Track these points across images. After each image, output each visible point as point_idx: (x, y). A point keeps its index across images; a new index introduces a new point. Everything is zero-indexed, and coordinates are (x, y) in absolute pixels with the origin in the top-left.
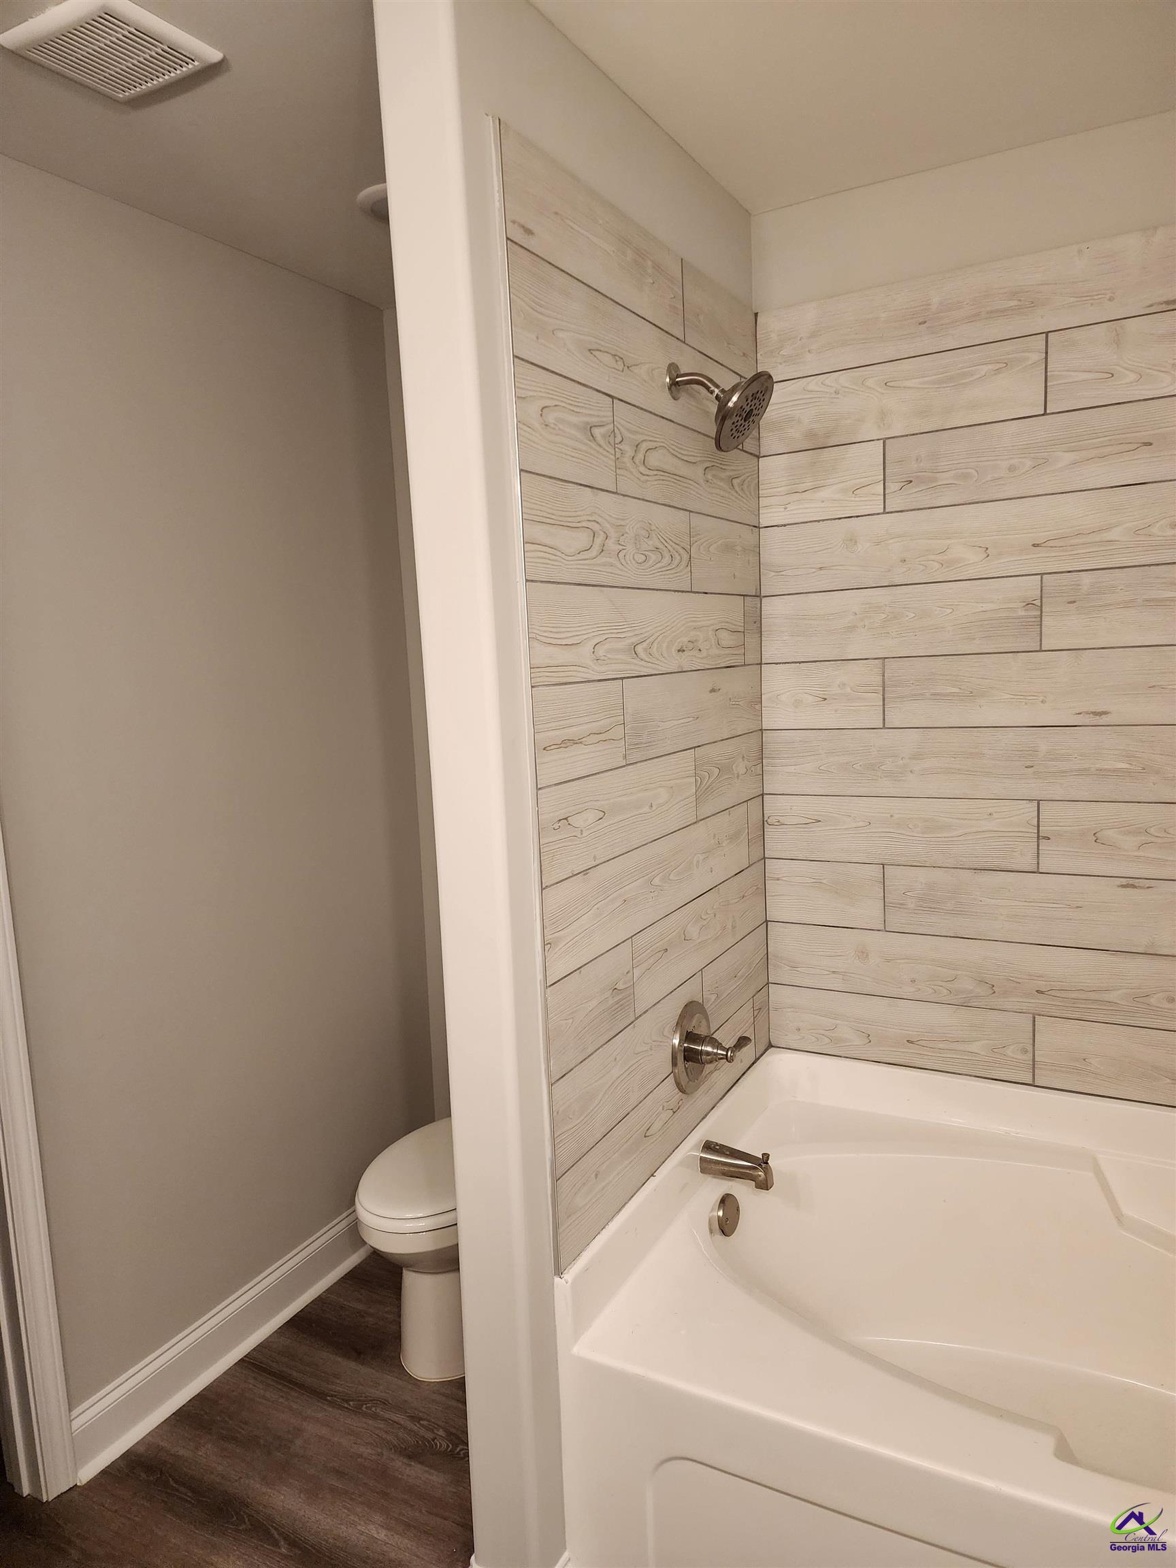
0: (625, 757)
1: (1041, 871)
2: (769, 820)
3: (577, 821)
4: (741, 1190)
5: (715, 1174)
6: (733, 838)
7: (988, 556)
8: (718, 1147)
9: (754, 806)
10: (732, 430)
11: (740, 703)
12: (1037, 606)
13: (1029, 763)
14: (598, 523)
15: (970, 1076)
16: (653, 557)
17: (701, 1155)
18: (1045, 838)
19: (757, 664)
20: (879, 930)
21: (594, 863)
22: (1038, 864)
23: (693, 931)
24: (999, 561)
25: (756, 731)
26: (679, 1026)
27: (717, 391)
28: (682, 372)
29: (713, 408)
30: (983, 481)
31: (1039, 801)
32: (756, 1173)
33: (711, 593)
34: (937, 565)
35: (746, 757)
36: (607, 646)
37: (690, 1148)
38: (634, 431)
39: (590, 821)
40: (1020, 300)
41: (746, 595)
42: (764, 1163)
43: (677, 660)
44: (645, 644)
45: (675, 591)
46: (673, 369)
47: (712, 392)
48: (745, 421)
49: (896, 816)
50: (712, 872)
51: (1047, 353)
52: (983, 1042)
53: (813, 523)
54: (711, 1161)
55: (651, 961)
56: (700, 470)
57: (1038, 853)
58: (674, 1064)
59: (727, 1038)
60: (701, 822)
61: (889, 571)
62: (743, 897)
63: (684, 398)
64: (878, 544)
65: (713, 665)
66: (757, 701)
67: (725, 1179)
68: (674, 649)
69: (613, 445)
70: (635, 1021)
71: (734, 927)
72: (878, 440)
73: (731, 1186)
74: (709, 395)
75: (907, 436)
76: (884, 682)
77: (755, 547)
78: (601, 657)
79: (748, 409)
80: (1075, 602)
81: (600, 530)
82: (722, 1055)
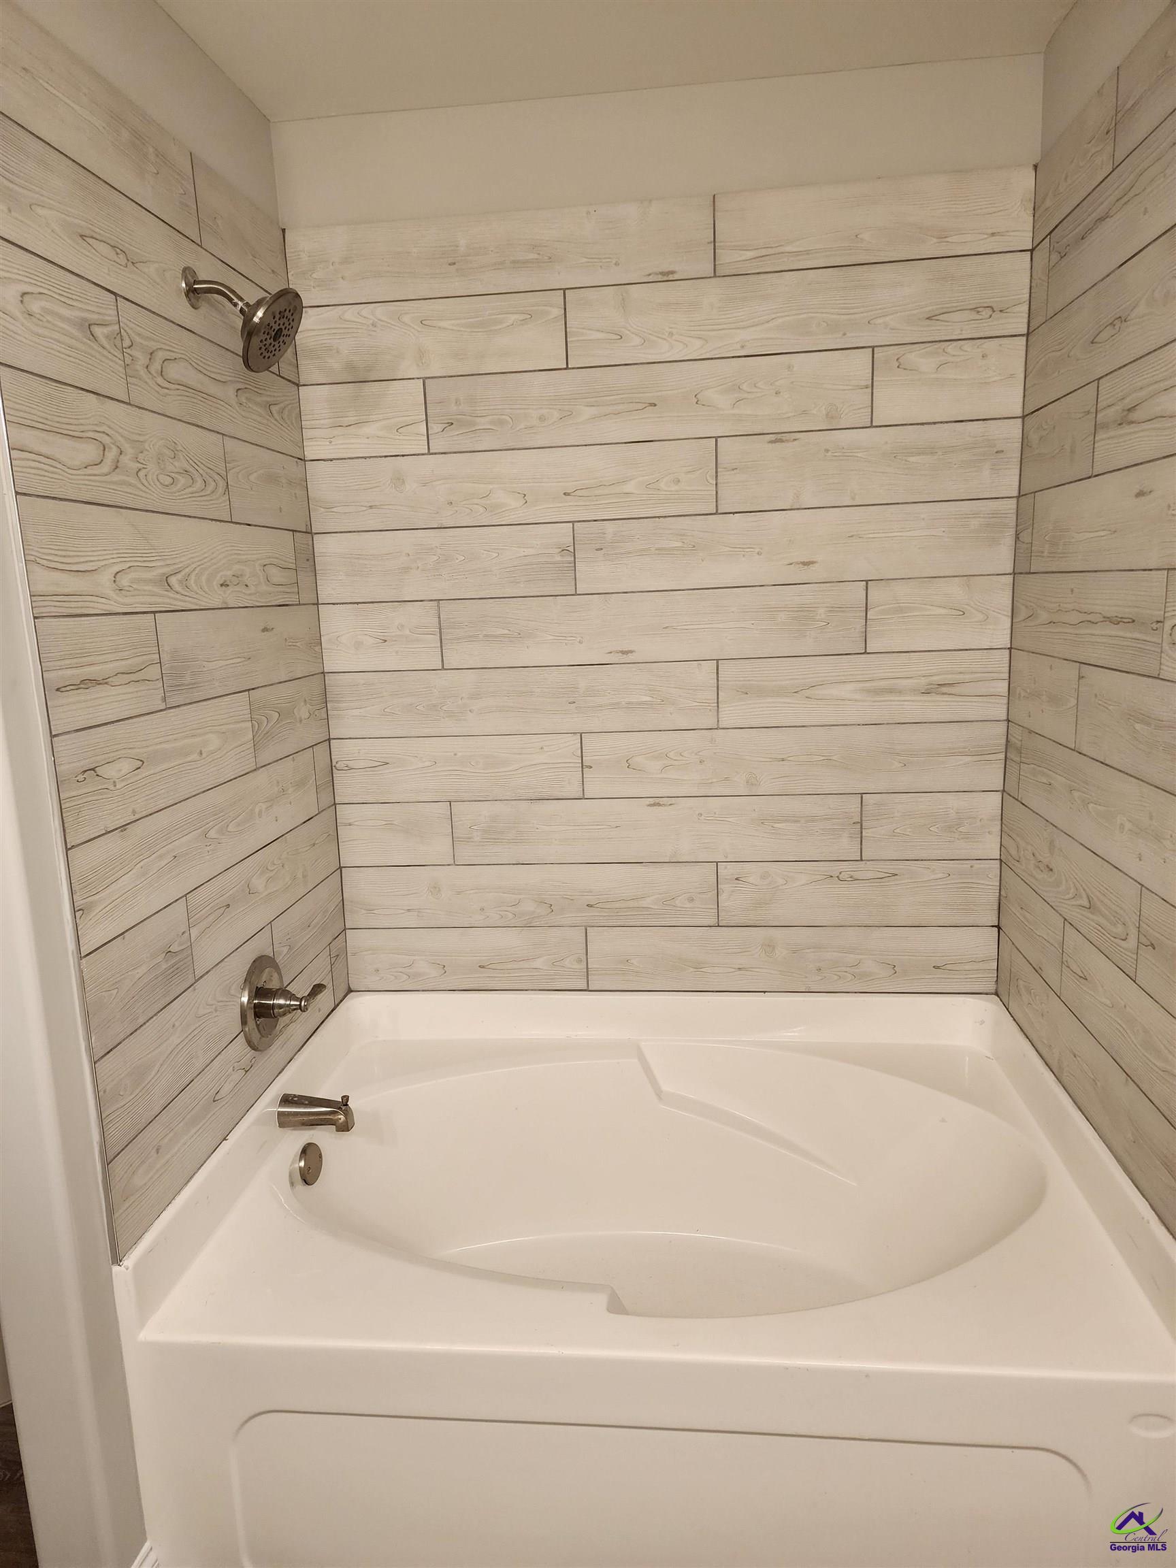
0: (164, 699)
1: (586, 797)
2: (337, 766)
3: (108, 771)
4: (323, 1137)
5: (294, 1126)
6: (300, 784)
7: (526, 502)
8: (296, 1099)
9: (321, 750)
10: (260, 349)
11: (298, 644)
12: (571, 551)
13: (571, 700)
14: (107, 435)
15: (535, 990)
16: (182, 480)
17: (279, 1110)
18: (587, 767)
19: (314, 604)
20: (449, 865)
21: (133, 818)
22: (583, 790)
23: (259, 883)
24: (537, 508)
25: (318, 674)
26: (248, 983)
27: (240, 304)
28: (200, 279)
29: (239, 322)
30: (518, 429)
31: (581, 734)
32: (336, 1117)
33: (256, 526)
34: (482, 510)
35: (308, 701)
36: (133, 575)
37: (268, 1104)
38: (147, 337)
39: (123, 772)
40: (539, 254)
41: (296, 531)
42: (344, 1105)
43: (220, 595)
44: (179, 576)
45: (212, 520)
46: (187, 272)
47: (235, 305)
48: (274, 340)
49: (460, 754)
50: (277, 820)
51: (565, 309)
52: (545, 958)
53: (360, 460)
54: (289, 1114)
55: (211, 918)
56: (231, 391)
57: (583, 781)
58: (244, 1022)
59: (301, 988)
60: (261, 769)
61: (438, 513)
62: (314, 845)
63: (204, 308)
64: (425, 485)
65: (262, 602)
66: (316, 642)
67: (305, 1129)
68: (216, 583)
69: (121, 349)
70: (195, 983)
71: (304, 876)
72: (418, 378)
73: (313, 1135)
74: (233, 307)
75: (445, 377)
76: (440, 624)
77: (301, 480)
78: (124, 587)
79: (277, 328)
80: (602, 549)
81: (111, 443)
82: (295, 1005)
